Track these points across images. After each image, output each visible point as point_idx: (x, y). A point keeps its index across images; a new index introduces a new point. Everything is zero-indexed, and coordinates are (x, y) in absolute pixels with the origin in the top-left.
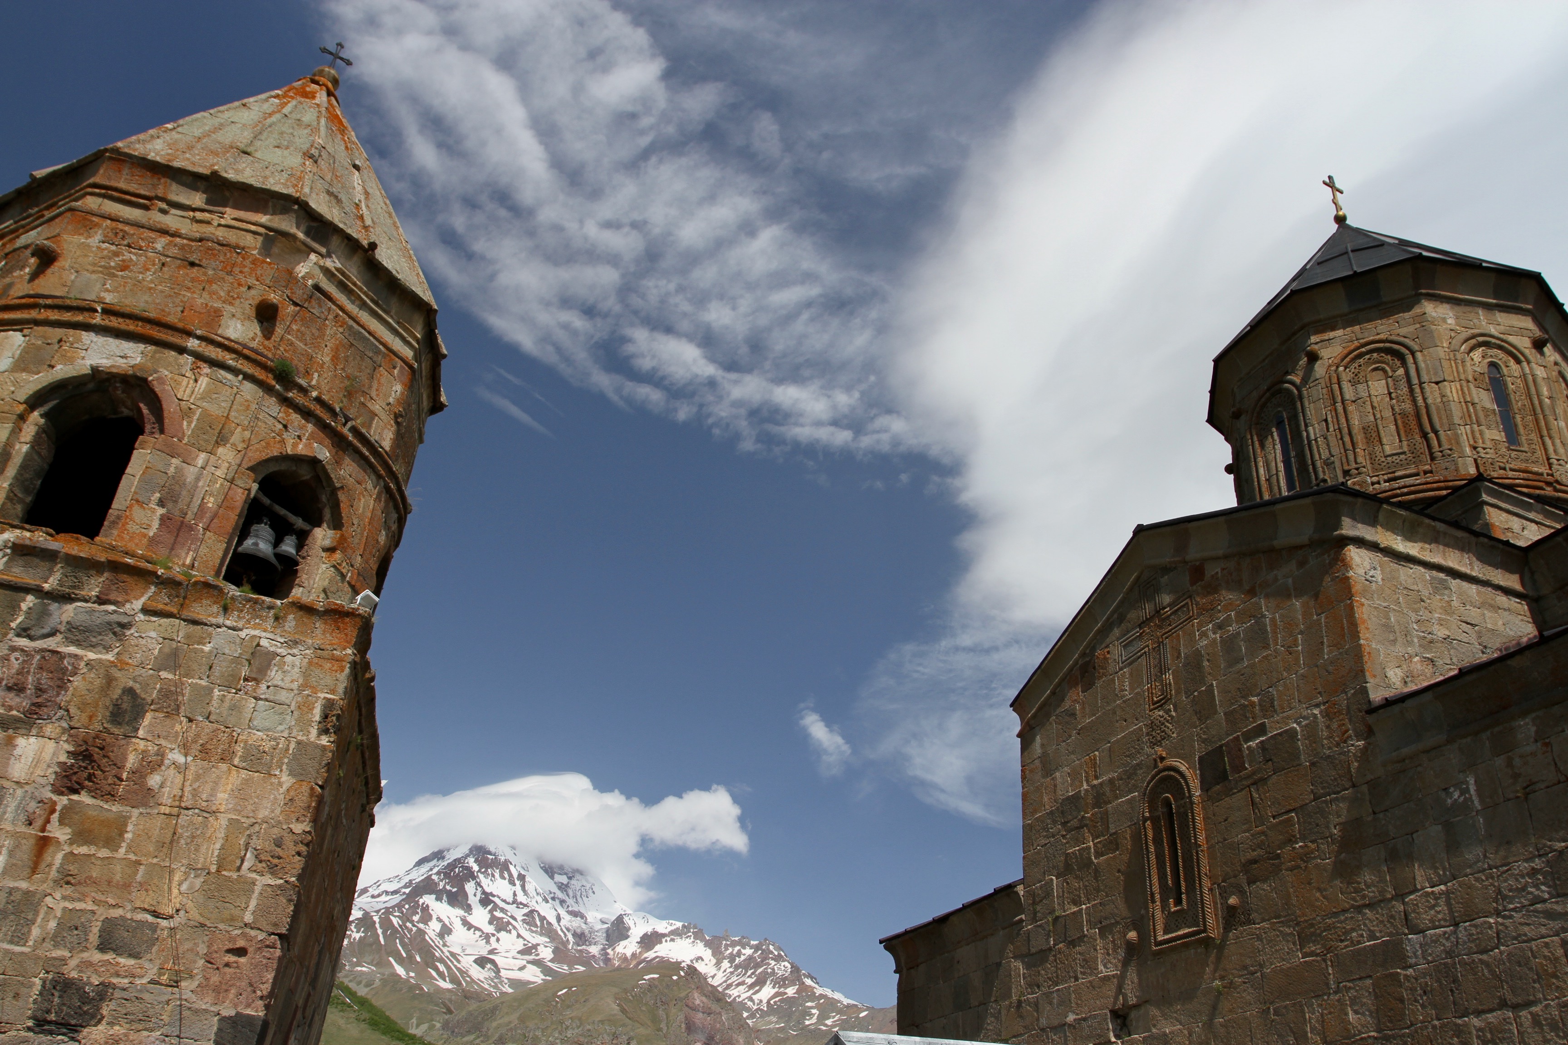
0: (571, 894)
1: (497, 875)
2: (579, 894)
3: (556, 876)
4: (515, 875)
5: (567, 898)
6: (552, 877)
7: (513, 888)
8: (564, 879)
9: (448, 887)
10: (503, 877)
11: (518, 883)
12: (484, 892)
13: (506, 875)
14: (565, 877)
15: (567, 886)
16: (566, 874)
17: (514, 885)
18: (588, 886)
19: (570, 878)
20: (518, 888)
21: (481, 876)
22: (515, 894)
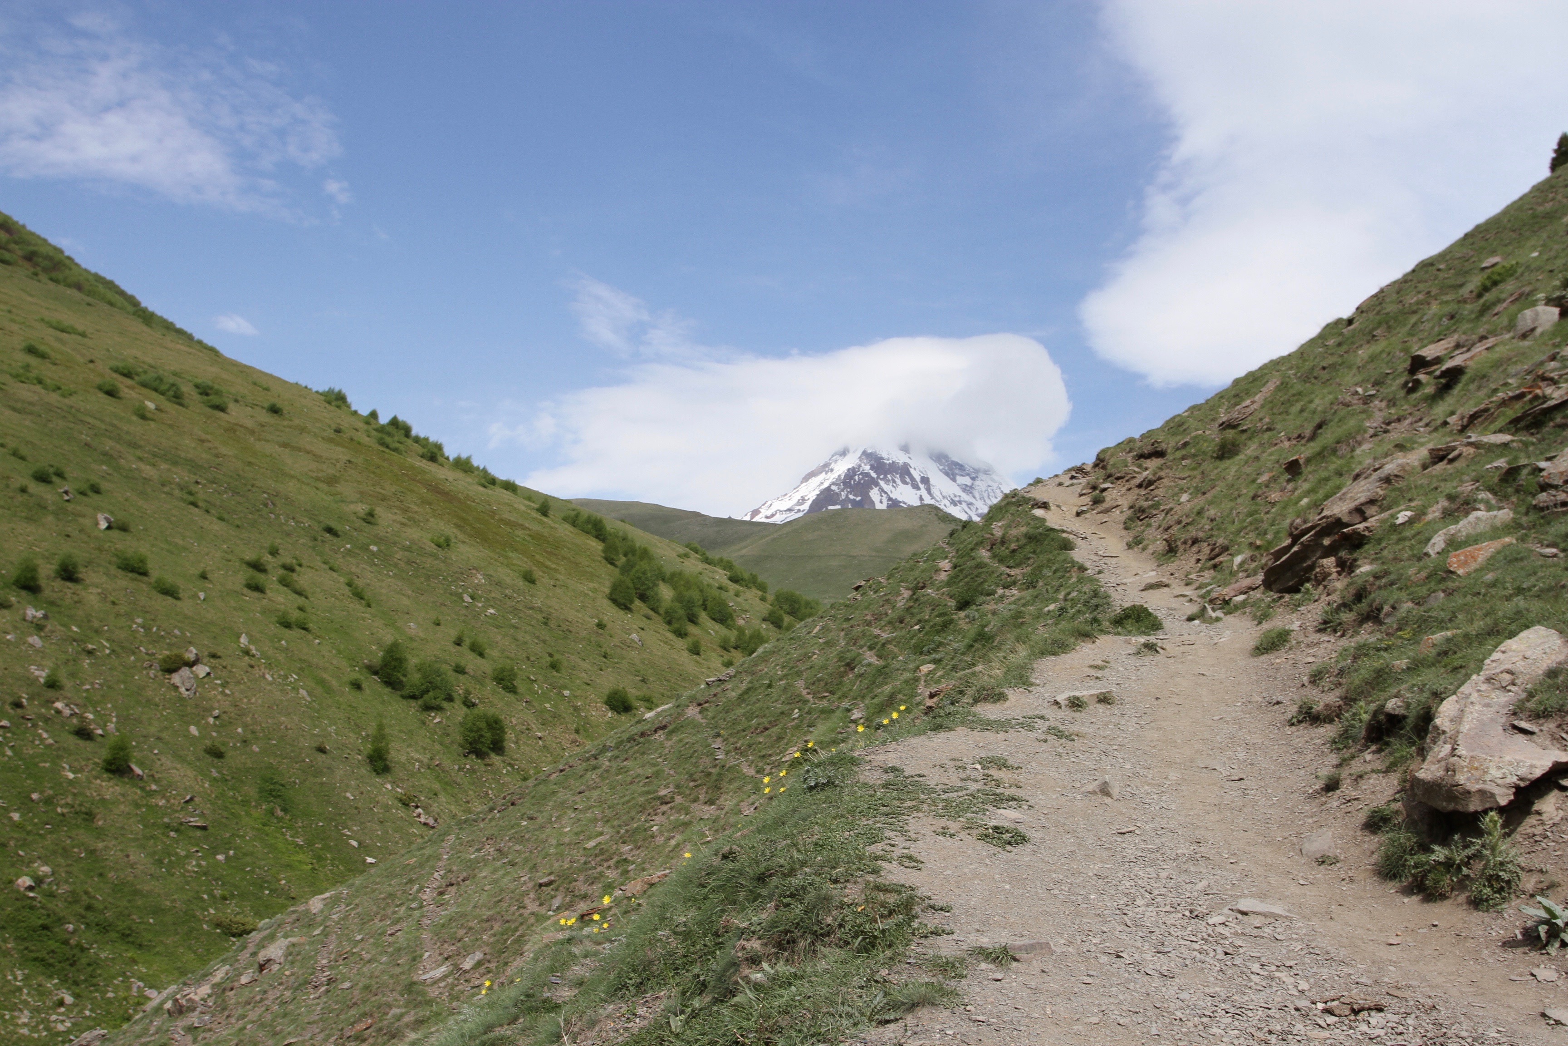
0: (977, 496)
1: (898, 481)
2: (986, 495)
3: (958, 478)
4: (918, 479)
5: (973, 500)
6: (954, 480)
7: (918, 492)
8: (967, 481)
9: (851, 497)
10: (905, 483)
11: (922, 486)
12: (890, 499)
13: (908, 480)
14: (967, 478)
15: (971, 487)
16: (968, 475)
17: (919, 489)
18: (995, 486)
19: (973, 479)
20: (923, 492)
21: (882, 483)
22: (921, 499)
